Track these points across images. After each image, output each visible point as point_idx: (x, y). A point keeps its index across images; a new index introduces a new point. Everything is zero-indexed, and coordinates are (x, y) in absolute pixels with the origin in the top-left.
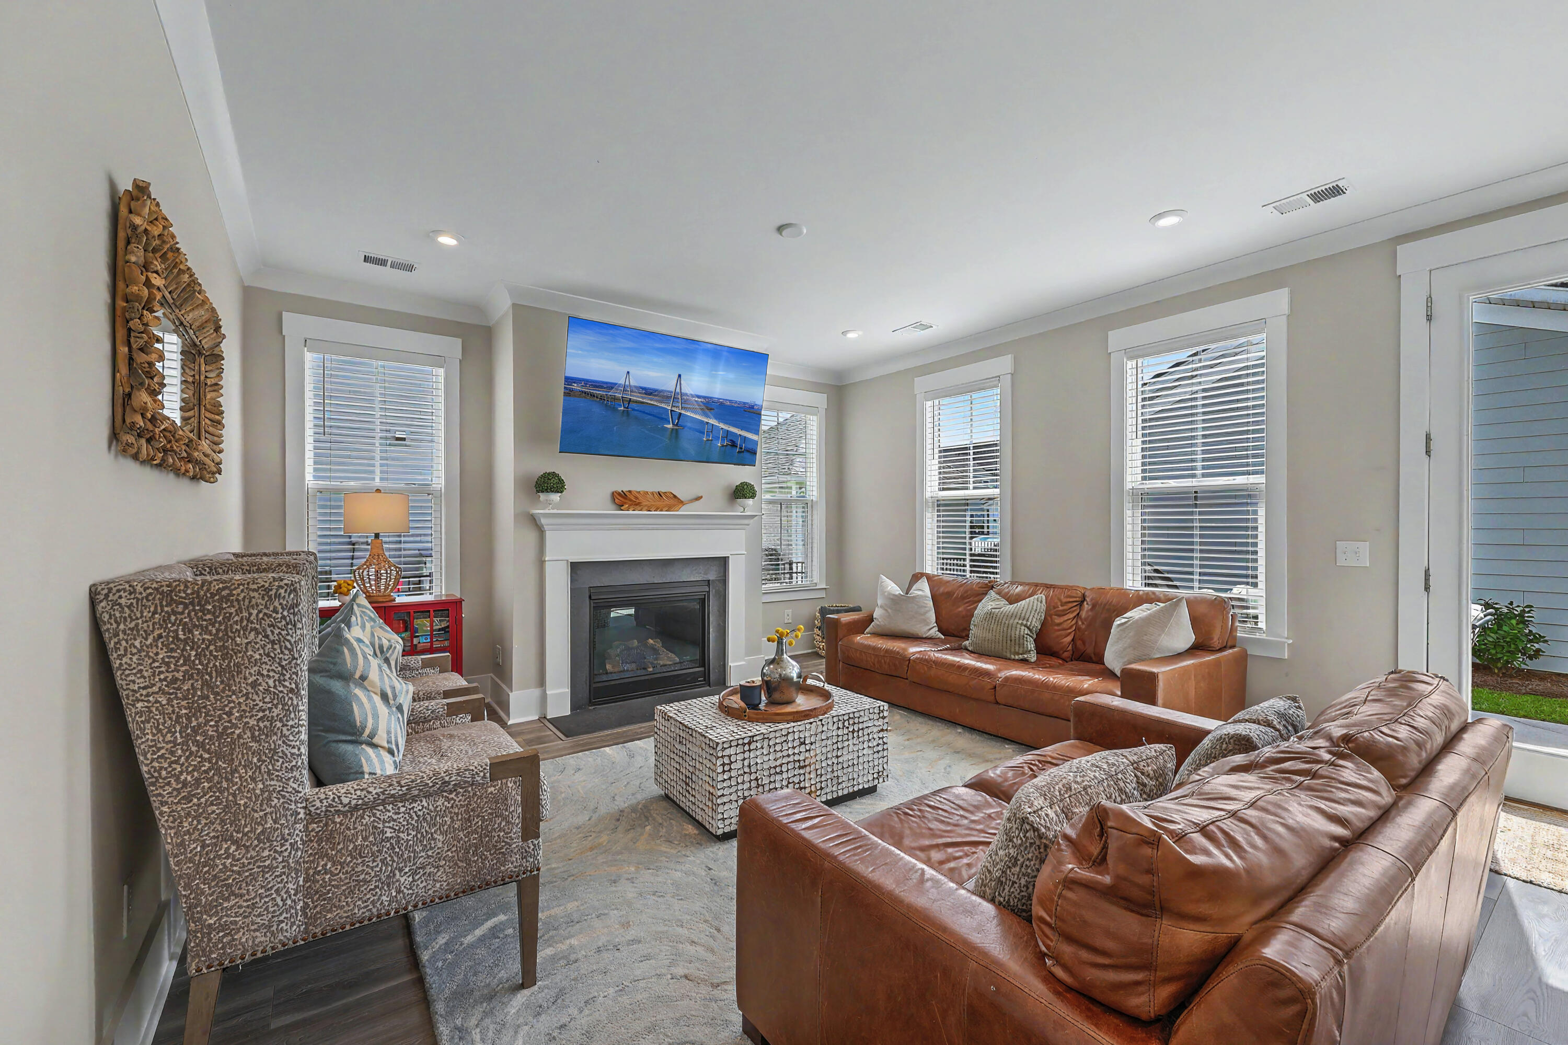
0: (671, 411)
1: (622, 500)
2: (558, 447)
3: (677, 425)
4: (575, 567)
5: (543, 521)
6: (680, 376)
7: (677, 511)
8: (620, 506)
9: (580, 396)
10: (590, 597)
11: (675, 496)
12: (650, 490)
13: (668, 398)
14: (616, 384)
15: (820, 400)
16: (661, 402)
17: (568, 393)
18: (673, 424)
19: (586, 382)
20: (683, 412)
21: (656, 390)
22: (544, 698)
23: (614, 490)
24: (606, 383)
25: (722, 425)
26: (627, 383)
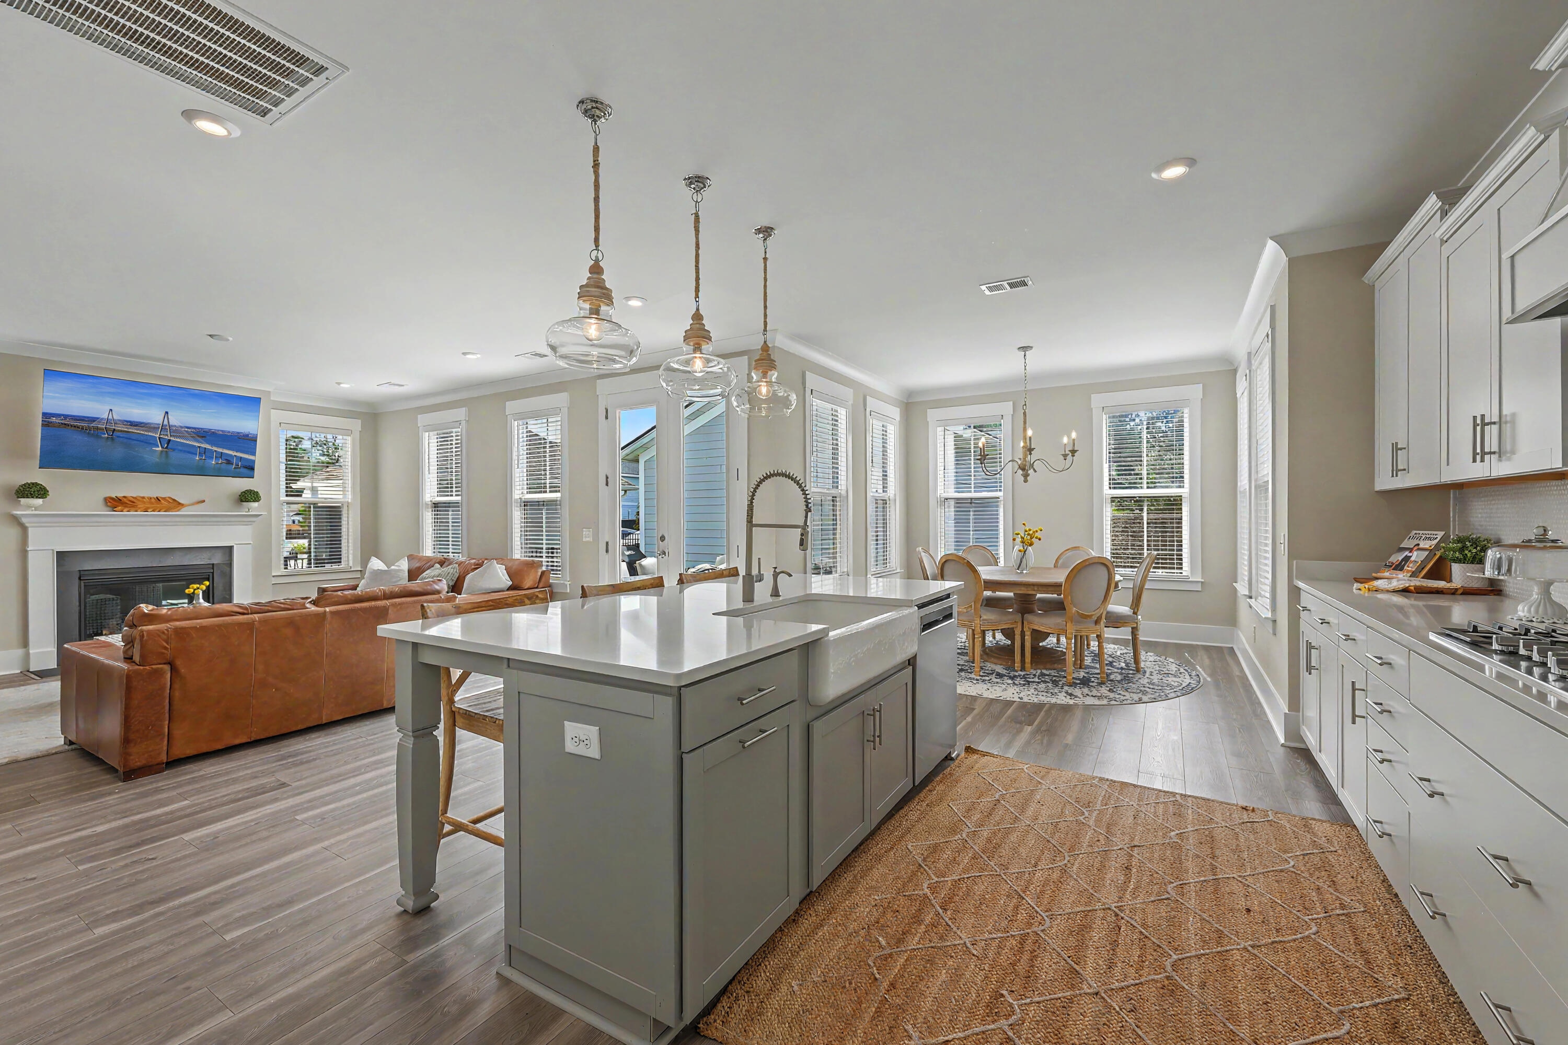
0: (159, 438)
1: (115, 503)
2: (37, 462)
3: (166, 448)
4: (62, 556)
5: (24, 520)
6: (167, 413)
7: (178, 511)
8: (113, 508)
9: (59, 427)
10: (80, 579)
11: (174, 500)
12: (146, 495)
13: (154, 428)
14: (98, 418)
15: (356, 425)
16: (149, 432)
17: (46, 424)
18: (162, 447)
19: (66, 416)
20: (172, 439)
21: (142, 423)
22: (27, 655)
23: (108, 495)
24: (88, 417)
25: (215, 449)
26: (110, 417)
